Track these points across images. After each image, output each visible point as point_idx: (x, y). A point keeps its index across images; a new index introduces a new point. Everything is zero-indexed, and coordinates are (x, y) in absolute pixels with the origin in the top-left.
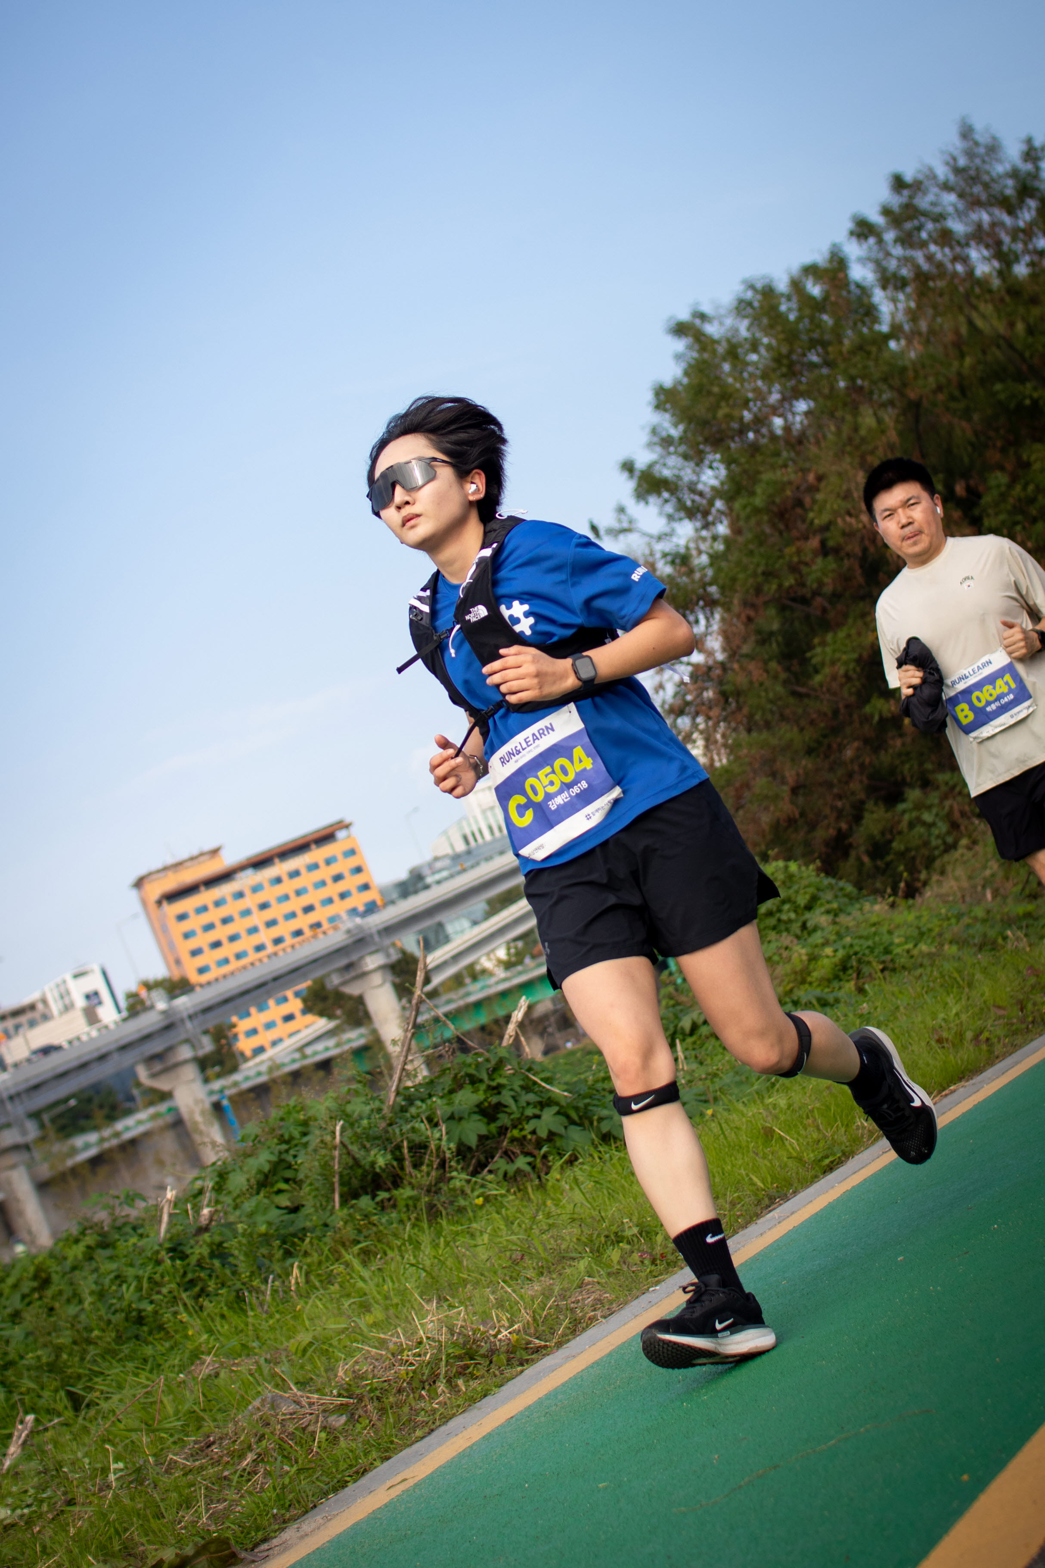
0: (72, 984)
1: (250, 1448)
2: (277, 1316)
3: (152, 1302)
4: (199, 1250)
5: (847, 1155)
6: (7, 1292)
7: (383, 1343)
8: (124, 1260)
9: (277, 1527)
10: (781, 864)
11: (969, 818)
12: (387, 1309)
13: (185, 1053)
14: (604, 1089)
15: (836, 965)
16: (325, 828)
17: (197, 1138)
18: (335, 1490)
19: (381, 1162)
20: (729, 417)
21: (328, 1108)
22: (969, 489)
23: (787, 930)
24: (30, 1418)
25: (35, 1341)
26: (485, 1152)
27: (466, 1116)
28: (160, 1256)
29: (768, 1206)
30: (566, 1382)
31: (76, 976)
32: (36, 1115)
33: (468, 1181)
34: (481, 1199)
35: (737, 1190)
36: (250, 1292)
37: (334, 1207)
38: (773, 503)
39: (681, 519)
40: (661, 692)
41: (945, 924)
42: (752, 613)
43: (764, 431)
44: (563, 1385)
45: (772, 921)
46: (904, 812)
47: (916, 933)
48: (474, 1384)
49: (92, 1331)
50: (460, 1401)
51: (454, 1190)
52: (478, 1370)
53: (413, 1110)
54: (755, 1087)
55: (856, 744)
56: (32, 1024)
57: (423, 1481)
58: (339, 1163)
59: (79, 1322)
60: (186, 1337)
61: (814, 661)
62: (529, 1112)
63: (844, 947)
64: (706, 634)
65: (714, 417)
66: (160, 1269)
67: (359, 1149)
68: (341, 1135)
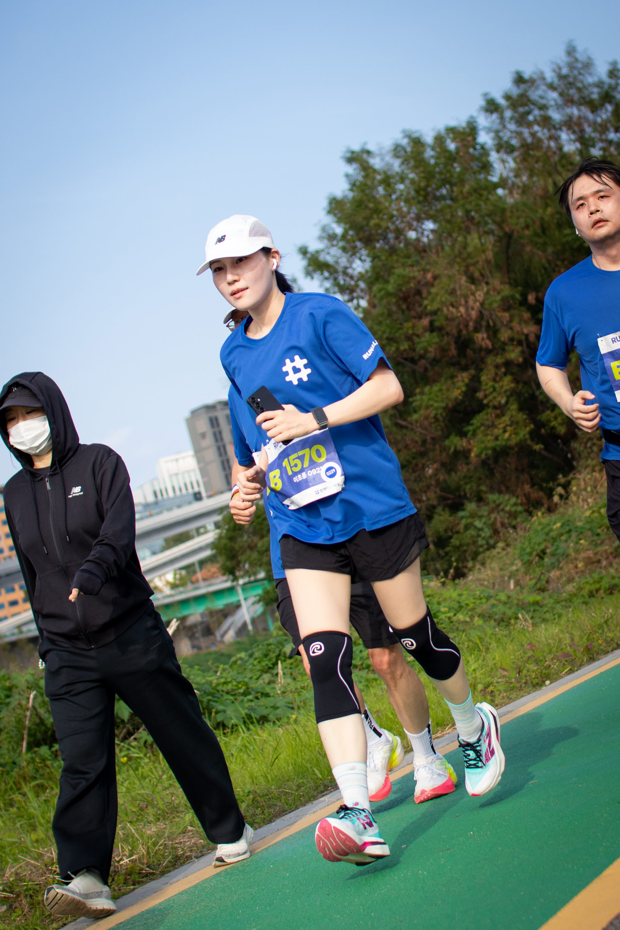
7: (41, 855)
11: (506, 528)
14: (223, 691)
20: (378, 226)
21: (26, 681)
29: (322, 792)
34: (125, 759)
37: (21, 751)
38: (400, 290)
41: (478, 602)
43: (402, 238)
46: (462, 518)
47: (456, 606)
55: (435, 466)
58: (29, 720)
61: (414, 404)
65: (367, 225)
67: (45, 712)
68: (33, 701)
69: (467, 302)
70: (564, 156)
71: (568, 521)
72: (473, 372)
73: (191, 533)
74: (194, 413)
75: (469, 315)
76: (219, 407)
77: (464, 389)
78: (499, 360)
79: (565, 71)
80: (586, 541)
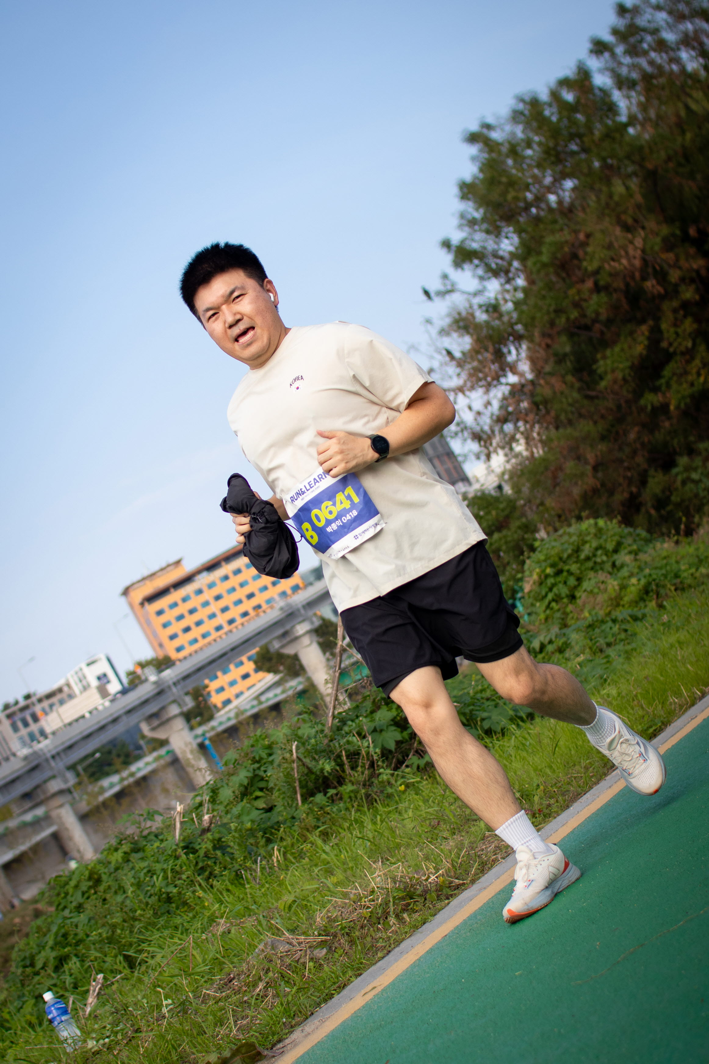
0: (87, 671)
1: (260, 979)
2: (267, 885)
3: (176, 886)
4: (205, 845)
5: (665, 724)
6: (71, 891)
7: (345, 895)
8: (152, 859)
9: (287, 1031)
10: (592, 521)
12: (345, 871)
13: (174, 710)
14: (482, 698)
15: (640, 590)
17: (190, 770)
18: (325, 1001)
19: (328, 768)
20: (516, 199)
21: (284, 734)
22: (699, 231)
23: (602, 569)
24: (100, 976)
25: (96, 923)
27: (385, 728)
28: (177, 853)
30: (482, 907)
31: (89, 664)
32: (72, 767)
33: (392, 775)
34: (403, 786)
35: (588, 758)
36: (245, 870)
37: (297, 804)
38: (556, 258)
39: (489, 278)
40: (489, 408)
42: (549, 341)
43: (543, 206)
44: (479, 909)
45: (590, 564)
46: (677, 474)
47: (696, 560)
48: (416, 916)
49: (136, 911)
50: (407, 929)
51: (383, 782)
52: (417, 906)
53: (346, 729)
54: (593, 684)
55: (636, 429)
56: (62, 702)
57: (388, 986)
58: (298, 772)
59: (126, 906)
60: (204, 907)
61: (599, 371)
63: (645, 577)
64: (518, 360)
65: (505, 200)
66: (179, 862)
67: (311, 761)
68: (297, 752)
69: (627, 253)
72: (651, 323)
75: (632, 265)
77: (646, 342)
78: (675, 304)
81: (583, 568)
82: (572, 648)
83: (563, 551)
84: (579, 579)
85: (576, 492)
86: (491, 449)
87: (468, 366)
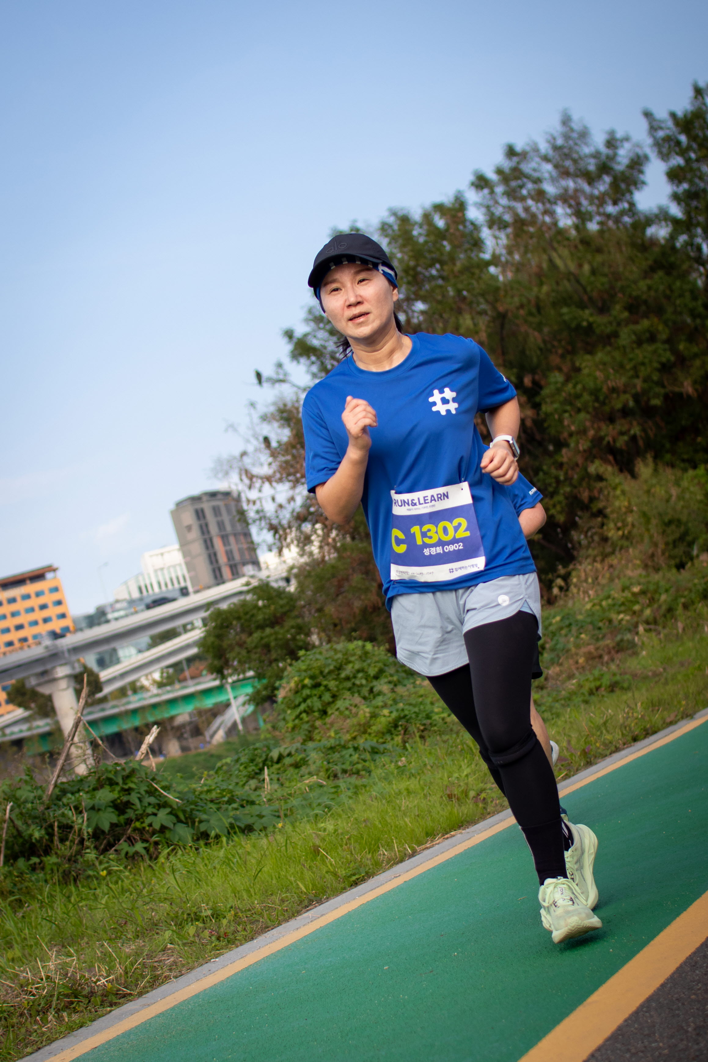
5: (369, 875)
10: (360, 643)
12: (23, 948)
14: (206, 799)
15: (390, 723)
16: (38, 570)
19: (37, 835)
21: (4, 792)
22: (534, 382)
23: (359, 692)
26: (114, 835)
27: (103, 808)
29: (306, 907)
30: (139, 1026)
33: (98, 857)
34: (105, 872)
35: (287, 891)
40: (292, 503)
44: (136, 1027)
45: (348, 684)
48: (75, 1017)
50: (63, 1029)
51: (86, 862)
52: (79, 1006)
53: (65, 800)
58: (7, 833)
62: (150, 810)
63: (397, 710)
67: (23, 824)
68: (10, 814)
70: (561, 233)
71: (568, 614)
73: (178, 630)
74: (179, 505)
76: (205, 498)
79: (560, 142)
80: (586, 635)
81: (341, 687)
82: (308, 765)
83: (326, 665)
84: (335, 697)
85: (357, 604)
86: (284, 544)
87: (282, 458)
